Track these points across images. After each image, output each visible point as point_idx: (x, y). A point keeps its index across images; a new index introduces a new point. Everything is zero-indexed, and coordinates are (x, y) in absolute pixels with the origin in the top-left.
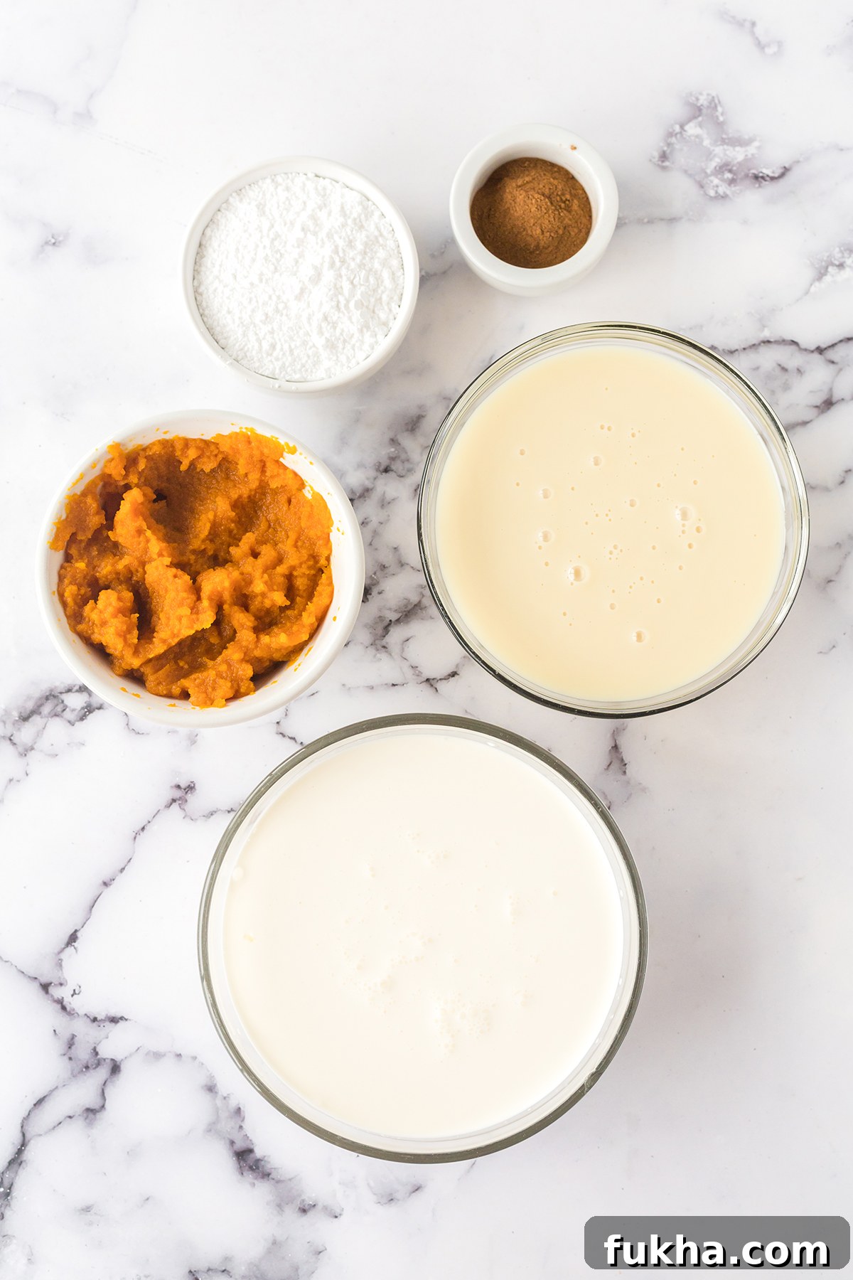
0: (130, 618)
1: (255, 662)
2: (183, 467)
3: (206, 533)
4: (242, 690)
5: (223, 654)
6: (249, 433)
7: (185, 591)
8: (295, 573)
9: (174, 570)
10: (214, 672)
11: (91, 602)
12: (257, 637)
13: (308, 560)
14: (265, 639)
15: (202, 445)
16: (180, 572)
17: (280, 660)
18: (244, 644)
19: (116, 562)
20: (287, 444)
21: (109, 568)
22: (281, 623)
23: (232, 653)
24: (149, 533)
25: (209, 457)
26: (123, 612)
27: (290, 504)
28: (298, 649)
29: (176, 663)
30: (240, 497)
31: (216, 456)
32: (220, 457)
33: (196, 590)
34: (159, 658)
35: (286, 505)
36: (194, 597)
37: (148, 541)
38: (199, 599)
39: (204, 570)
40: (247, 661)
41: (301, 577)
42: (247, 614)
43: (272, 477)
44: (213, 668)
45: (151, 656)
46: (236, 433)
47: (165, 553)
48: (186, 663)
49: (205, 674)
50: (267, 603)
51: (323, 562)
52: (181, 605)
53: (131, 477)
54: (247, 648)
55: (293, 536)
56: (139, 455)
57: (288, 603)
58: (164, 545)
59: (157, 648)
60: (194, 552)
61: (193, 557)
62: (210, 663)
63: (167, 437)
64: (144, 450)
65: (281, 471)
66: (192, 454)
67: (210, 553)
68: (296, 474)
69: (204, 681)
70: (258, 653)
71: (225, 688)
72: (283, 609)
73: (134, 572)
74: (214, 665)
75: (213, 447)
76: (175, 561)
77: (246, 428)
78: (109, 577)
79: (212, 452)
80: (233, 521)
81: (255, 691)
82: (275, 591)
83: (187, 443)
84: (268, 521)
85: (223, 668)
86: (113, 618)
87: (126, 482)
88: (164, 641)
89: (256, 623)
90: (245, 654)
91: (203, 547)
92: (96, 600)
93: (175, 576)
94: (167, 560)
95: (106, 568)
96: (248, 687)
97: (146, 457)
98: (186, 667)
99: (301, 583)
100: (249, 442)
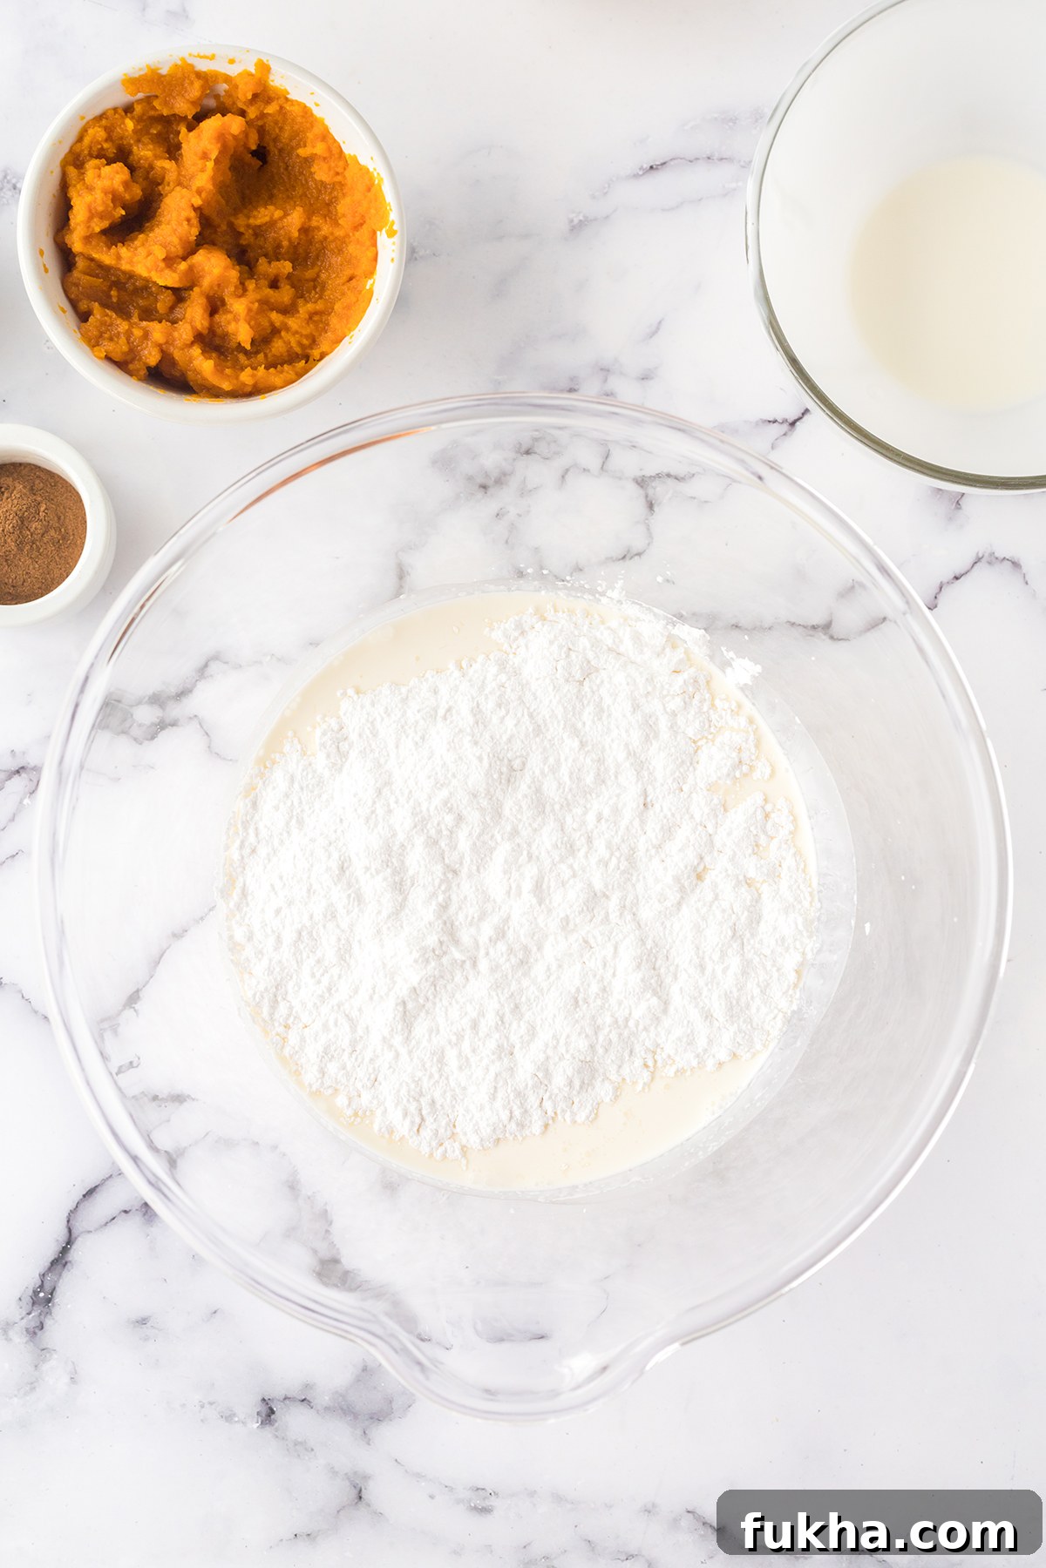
0: (115, 207)
1: (166, 358)
2: (302, 152)
3: (258, 222)
4: (131, 367)
5: (151, 323)
6: (376, 182)
7: (181, 240)
8: (283, 333)
9: (193, 214)
10: (127, 327)
11: (104, 161)
12: (192, 343)
13: (307, 337)
14: (196, 351)
15: (335, 151)
16: (195, 221)
17: (191, 383)
18: (176, 334)
19: (161, 158)
20: (393, 222)
21: (149, 154)
22: (226, 357)
23: (157, 331)
24: (210, 165)
25: (330, 169)
26: (116, 199)
27: (348, 281)
28: (215, 393)
29: (110, 288)
30: (318, 229)
31: (337, 174)
32: (339, 178)
33: (190, 251)
34: (101, 266)
35: (345, 278)
36: (181, 252)
37: (203, 170)
38: (184, 259)
39: (221, 248)
40: (162, 351)
41: (285, 342)
42: (206, 316)
43: (358, 242)
44: (131, 325)
45: (95, 256)
46: (368, 169)
47: (204, 195)
48: (118, 297)
49: (119, 321)
50: (231, 328)
51: (316, 353)
52: (164, 246)
53: (253, 108)
54: (174, 340)
55: (320, 306)
56: (278, 99)
57: (248, 347)
58: (210, 187)
59: (107, 258)
60: (231, 225)
61: (224, 227)
62: (135, 319)
63: (317, 112)
64: (287, 99)
65: (368, 243)
66: (319, 149)
67: (243, 242)
68: (375, 259)
69: (111, 325)
70: (177, 355)
71: (120, 348)
72: (240, 348)
73: (165, 183)
74: (135, 323)
75: (341, 163)
76: (206, 212)
77: (378, 174)
78: (142, 162)
79: (336, 166)
80: (290, 240)
81: (140, 380)
82: (249, 324)
83: (326, 136)
84: (318, 276)
85: (137, 333)
86: (102, 192)
87: (245, 108)
88: (119, 257)
89: (205, 332)
90: (167, 343)
91: (242, 230)
92: (108, 164)
93: (188, 220)
94: (198, 202)
95: (144, 152)
96: (138, 370)
97: (281, 107)
98: (115, 300)
99: (278, 347)
100: (369, 190)
